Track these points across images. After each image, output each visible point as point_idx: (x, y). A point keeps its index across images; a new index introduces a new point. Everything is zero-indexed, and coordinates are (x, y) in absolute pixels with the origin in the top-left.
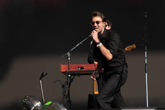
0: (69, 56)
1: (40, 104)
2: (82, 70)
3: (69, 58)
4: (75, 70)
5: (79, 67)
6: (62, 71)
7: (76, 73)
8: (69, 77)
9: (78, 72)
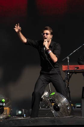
0: (68, 59)
1: (47, 94)
2: (78, 69)
3: (68, 61)
4: (72, 69)
5: (75, 67)
6: (63, 70)
7: (73, 71)
8: (68, 74)
9: (75, 70)
